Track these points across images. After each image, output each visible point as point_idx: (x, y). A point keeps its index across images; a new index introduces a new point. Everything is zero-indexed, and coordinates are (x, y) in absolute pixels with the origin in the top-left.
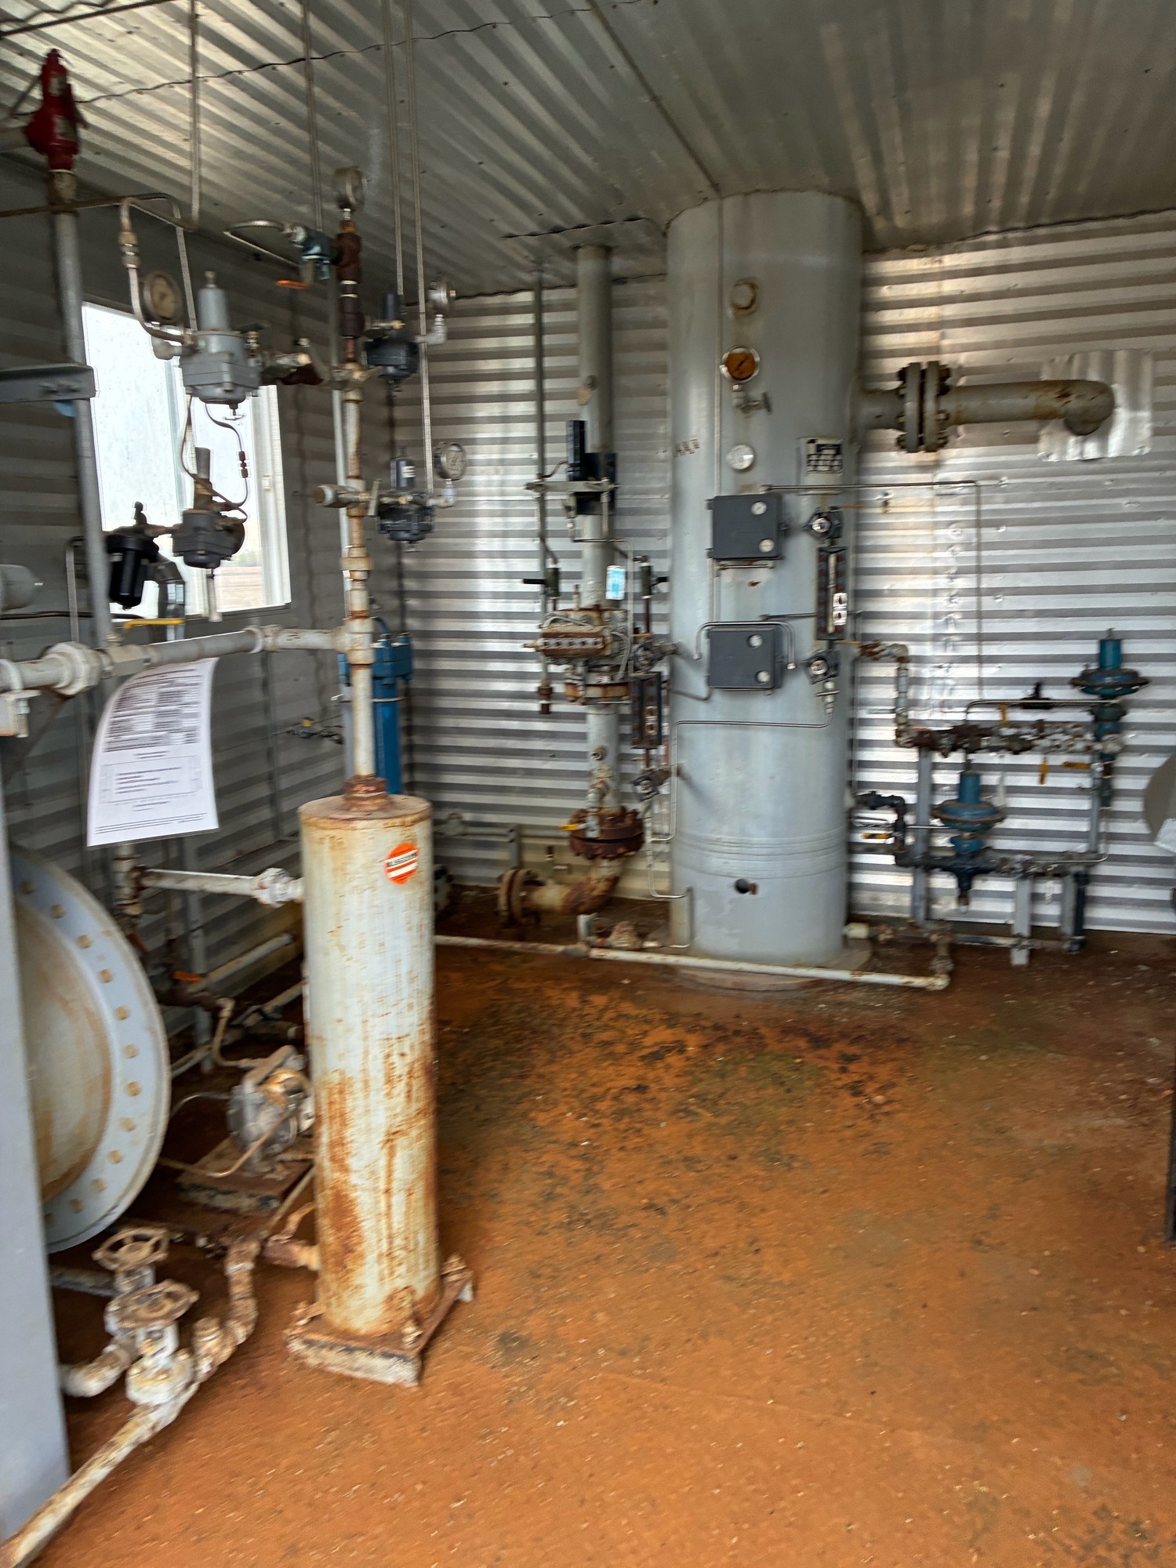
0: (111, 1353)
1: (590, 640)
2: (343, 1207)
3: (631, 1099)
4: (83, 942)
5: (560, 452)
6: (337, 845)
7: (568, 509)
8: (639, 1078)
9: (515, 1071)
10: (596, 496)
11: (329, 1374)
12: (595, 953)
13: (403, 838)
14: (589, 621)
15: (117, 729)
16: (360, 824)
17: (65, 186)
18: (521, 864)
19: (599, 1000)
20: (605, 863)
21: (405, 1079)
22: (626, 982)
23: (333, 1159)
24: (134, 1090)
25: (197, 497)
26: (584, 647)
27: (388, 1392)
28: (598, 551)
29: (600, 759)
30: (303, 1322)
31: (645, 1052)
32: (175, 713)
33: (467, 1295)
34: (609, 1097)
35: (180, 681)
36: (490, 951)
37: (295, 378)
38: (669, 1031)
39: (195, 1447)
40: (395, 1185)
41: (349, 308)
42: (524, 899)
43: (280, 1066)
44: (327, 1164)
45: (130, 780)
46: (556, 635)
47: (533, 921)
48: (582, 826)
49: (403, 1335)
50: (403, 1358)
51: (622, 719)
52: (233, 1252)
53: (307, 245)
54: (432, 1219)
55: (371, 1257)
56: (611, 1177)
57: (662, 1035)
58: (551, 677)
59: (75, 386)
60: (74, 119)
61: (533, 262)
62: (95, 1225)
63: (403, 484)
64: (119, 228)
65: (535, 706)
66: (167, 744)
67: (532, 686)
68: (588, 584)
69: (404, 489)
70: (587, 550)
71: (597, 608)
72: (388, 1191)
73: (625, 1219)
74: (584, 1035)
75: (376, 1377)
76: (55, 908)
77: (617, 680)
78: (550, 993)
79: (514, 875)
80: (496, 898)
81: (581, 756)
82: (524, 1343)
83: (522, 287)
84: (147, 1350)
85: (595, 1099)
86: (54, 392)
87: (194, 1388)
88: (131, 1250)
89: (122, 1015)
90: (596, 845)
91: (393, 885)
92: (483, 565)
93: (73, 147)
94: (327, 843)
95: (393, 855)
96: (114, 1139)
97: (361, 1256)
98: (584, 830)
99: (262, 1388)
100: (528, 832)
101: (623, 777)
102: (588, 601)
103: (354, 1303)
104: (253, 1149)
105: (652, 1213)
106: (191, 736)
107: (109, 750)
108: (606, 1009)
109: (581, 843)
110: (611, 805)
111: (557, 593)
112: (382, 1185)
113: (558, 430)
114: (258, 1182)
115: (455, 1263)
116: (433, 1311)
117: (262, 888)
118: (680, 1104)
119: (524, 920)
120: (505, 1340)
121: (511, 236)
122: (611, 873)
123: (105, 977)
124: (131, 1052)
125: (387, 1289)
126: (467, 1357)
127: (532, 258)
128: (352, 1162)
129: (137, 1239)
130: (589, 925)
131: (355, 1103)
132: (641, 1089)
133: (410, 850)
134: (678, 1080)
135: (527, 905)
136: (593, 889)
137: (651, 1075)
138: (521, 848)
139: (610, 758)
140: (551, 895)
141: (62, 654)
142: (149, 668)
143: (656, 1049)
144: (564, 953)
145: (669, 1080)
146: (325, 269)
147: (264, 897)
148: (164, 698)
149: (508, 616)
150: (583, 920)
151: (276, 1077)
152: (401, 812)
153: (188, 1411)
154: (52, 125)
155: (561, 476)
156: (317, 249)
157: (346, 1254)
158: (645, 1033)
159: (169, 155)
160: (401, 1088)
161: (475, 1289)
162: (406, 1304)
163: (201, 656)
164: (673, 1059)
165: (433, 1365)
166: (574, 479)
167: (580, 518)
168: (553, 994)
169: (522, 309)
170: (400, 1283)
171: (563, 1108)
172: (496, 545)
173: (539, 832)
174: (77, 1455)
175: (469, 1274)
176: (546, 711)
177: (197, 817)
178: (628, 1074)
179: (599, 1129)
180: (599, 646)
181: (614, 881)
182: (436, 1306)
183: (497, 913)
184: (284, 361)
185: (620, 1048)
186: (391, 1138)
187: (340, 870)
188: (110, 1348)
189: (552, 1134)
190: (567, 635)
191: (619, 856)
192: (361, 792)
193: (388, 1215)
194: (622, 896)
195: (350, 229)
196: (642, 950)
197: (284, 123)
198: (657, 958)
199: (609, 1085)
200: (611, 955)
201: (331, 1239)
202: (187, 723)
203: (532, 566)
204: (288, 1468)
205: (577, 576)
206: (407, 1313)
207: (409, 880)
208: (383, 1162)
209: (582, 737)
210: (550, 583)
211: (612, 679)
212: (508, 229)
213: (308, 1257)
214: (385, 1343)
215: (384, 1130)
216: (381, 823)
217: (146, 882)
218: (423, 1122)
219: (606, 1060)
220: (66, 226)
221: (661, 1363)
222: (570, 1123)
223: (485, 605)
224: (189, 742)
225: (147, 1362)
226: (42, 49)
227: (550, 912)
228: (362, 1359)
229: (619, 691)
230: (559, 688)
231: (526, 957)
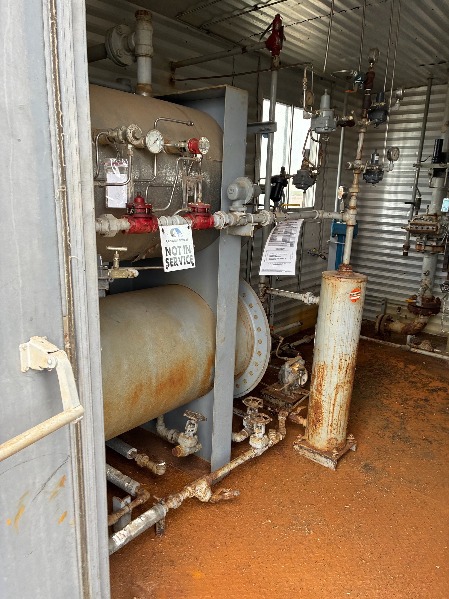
0: (243, 432)
1: (431, 228)
2: (318, 406)
3: (422, 403)
4: (251, 306)
5: (430, 152)
6: (334, 286)
7: (430, 174)
8: (426, 396)
9: (377, 384)
10: (443, 170)
11: (306, 458)
12: (413, 350)
13: (357, 286)
14: (431, 220)
15: (272, 239)
16: (343, 280)
17: (276, 62)
18: (385, 313)
19: (413, 367)
20: (422, 317)
21: (345, 368)
22: (424, 363)
23: (317, 390)
24: (259, 354)
25: (303, 165)
26: (428, 230)
27: (326, 469)
28: (440, 192)
29: (426, 276)
30: (299, 440)
31: (430, 388)
32: (289, 236)
33: (354, 449)
34: (413, 400)
35: (292, 226)
36: (370, 342)
37: (345, 125)
38: (440, 383)
39: (263, 467)
40: (336, 403)
41: (367, 99)
42: (386, 326)
43: (297, 362)
44: (315, 391)
45: (273, 256)
46: (416, 224)
47: (388, 334)
48: (415, 301)
49: (332, 452)
50: (332, 460)
51: (439, 262)
52: (281, 413)
53: (357, 78)
54: (347, 418)
55: (325, 425)
56: (411, 426)
57: (437, 384)
58: (409, 242)
59: (270, 128)
60: (282, 37)
61: (430, 75)
62: (242, 393)
63: (374, 162)
64: (303, 77)
65: (401, 253)
66: (285, 246)
67: (401, 245)
68: (433, 205)
69: (374, 164)
70: (435, 192)
71: (436, 215)
72: (334, 405)
73: (415, 441)
74: (404, 378)
75: (322, 464)
76: (244, 294)
77: (439, 244)
78: (392, 361)
79: (383, 316)
80: (374, 324)
81: (419, 275)
82: (373, 469)
83: (423, 85)
84: (257, 431)
85: (407, 400)
86: (263, 130)
87: (267, 447)
88: (252, 402)
89: (259, 330)
90: (419, 309)
91: (351, 302)
92: (386, 196)
93: (281, 47)
94: (331, 284)
95: (353, 292)
96: (251, 368)
97: (322, 424)
98: (416, 303)
99: (284, 457)
100: (390, 301)
101: (435, 285)
102: (431, 212)
103: (317, 438)
104: (286, 386)
105: (426, 442)
106: (292, 245)
107: (269, 246)
108: (415, 370)
109: (413, 308)
110: (428, 294)
111: (419, 208)
112: (332, 402)
113: (430, 143)
114: (286, 397)
115: (351, 437)
116: (342, 449)
117: (305, 297)
118: (443, 409)
119: (385, 334)
120: (366, 465)
121: (423, 65)
122: (424, 321)
123: (256, 317)
124: (260, 342)
125: (329, 437)
126: (352, 467)
127: (429, 73)
128: (323, 392)
129: (253, 400)
130: (411, 339)
131: (327, 373)
132: (426, 400)
133: (359, 291)
134: (442, 401)
135: (387, 328)
136: (415, 326)
137: (431, 397)
138: (386, 307)
139: (431, 276)
140: (397, 326)
141: (264, 213)
142: (285, 220)
143: (434, 388)
144: (400, 347)
145: (439, 400)
146: (362, 85)
147: (306, 301)
148: (286, 231)
149: (393, 217)
150: (409, 337)
151: (295, 365)
152: (357, 278)
153: (265, 453)
154: (275, 40)
155: (429, 162)
156: (360, 79)
157: (317, 421)
158: (430, 382)
159: (300, 45)
160: (343, 371)
161: (356, 448)
162: (334, 443)
163: (300, 218)
164: (441, 393)
165: (340, 465)
166: (435, 163)
167: (434, 178)
168: (394, 362)
169: (421, 94)
170: (333, 436)
171: (394, 400)
172: (393, 188)
173: (393, 302)
174: (233, 457)
175: (356, 442)
176: (405, 254)
177: (290, 271)
178: (422, 394)
179: (408, 410)
180: (435, 230)
181: (425, 324)
182: (344, 448)
183: (374, 329)
184: (344, 119)
185: (419, 385)
186: (337, 388)
187: (334, 294)
188: (243, 430)
189: (390, 407)
190: (421, 225)
191: (428, 315)
192: (344, 269)
193: (333, 413)
194: (427, 332)
195: (372, 70)
196: (433, 352)
197: (345, 30)
198: (439, 356)
199: (413, 396)
200: (419, 351)
201: (312, 416)
202: (292, 240)
203: (409, 198)
204: (292, 480)
205: (429, 202)
206: (334, 446)
207: (357, 301)
208: (334, 395)
209: (420, 267)
210: (416, 204)
211: (437, 244)
212: (421, 62)
213: (303, 422)
214: (326, 454)
215: (335, 384)
216: (350, 280)
217: (267, 292)
218: (349, 385)
219: (413, 388)
220: (275, 74)
221: (425, 489)
222: (396, 406)
223: (385, 212)
224: (291, 246)
225: (256, 435)
226: (274, 14)
227: (396, 333)
228: (318, 456)
229: (439, 249)
230: (413, 247)
231: (383, 346)
